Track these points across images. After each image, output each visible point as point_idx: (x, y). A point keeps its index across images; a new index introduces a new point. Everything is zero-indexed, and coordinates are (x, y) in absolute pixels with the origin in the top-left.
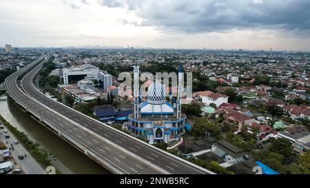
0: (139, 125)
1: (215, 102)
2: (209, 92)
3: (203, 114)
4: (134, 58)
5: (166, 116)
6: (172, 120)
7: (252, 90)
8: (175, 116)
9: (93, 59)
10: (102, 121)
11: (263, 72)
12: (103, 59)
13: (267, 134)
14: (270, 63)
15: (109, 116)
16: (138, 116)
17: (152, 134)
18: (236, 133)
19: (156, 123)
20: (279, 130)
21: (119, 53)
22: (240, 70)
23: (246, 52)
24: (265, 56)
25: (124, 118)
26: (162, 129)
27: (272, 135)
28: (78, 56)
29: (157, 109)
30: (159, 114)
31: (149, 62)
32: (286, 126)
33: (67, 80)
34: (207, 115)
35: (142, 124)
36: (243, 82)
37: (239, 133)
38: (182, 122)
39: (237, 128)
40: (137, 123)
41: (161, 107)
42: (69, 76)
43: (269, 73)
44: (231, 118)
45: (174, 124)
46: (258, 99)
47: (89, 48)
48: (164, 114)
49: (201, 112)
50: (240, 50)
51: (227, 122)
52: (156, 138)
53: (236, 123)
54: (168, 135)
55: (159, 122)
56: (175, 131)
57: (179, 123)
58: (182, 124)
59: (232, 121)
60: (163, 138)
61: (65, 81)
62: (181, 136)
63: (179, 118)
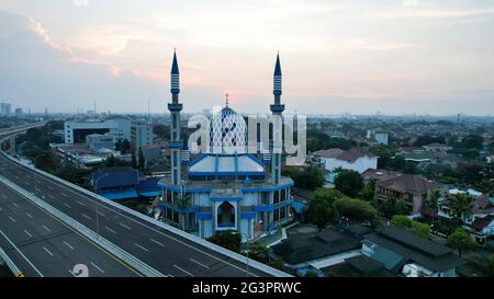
2: (339, 151)
5: (248, 180)
7: (418, 152)
8: (266, 180)
17: (210, 217)
18: (410, 218)
26: (234, 204)
29: (226, 166)
30: (231, 176)
33: (72, 139)
36: (396, 143)
37: (418, 219)
38: (284, 192)
39: (411, 208)
41: (236, 161)
42: (75, 131)
45: (265, 195)
46: (434, 162)
48: (242, 176)
52: (217, 229)
53: (407, 197)
54: (249, 220)
55: (229, 191)
56: (268, 213)
57: (276, 193)
58: (283, 198)
59: (398, 194)
60: (235, 229)
61: (67, 139)
62: (283, 226)
63: (277, 182)
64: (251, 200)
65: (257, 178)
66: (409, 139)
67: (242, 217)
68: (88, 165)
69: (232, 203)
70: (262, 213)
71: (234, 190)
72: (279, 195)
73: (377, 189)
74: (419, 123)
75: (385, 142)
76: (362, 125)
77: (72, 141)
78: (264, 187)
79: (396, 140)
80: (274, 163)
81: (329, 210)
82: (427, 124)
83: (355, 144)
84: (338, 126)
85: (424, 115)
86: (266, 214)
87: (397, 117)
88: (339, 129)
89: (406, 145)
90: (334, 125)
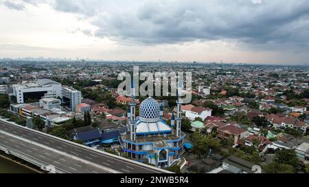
0: (137, 148)
1: (200, 116)
2: (191, 106)
3: (194, 130)
4: (90, 71)
5: (165, 135)
6: (172, 139)
7: (227, 102)
8: (173, 133)
9: (43, 73)
10: (90, 145)
11: (227, 84)
12: (55, 73)
13: (265, 145)
14: (228, 74)
15: (93, 140)
16: (135, 137)
18: (234, 146)
19: (157, 143)
20: (272, 140)
21: (70, 66)
22: (205, 82)
23: (200, 65)
24: (220, 68)
25: (111, 141)
26: (167, 150)
27: (269, 146)
28: (22, 70)
29: (153, 128)
30: (156, 133)
31: (109, 76)
32: (275, 136)
33: (22, 99)
34: (197, 129)
35: (140, 147)
36: (214, 94)
37: (237, 147)
39: (233, 141)
40: (134, 146)
41: (157, 125)
42: (24, 94)
43: (232, 85)
44: (227, 132)
46: (237, 110)
47: (31, 60)
48: (162, 133)
49: (192, 127)
50: (194, 62)
51: (221, 136)
53: (232, 136)
59: (227, 135)
60: (167, 161)
61: (18, 99)
63: (179, 136)
66: (221, 91)
75: (209, 93)
77: (22, 101)
86: (176, 152)
89: (220, 97)
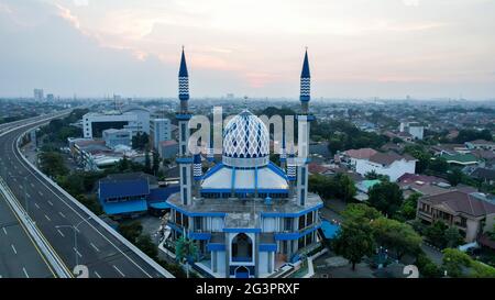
0: (191, 223)
1: (387, 172)
2: (370, 151)
7: (460, 151)
15: (134, 199)
17: (223, 248)
26: (252, 236)
29: (244, 181)
33: (90, 132)
35: (198, 220)
38: (310, 215)
39: (463, 233)
40: (186, 217)
41: (256, 176)
42: (94, 124)
45: (288, 221)
46: (483, 167)
51: (428, 217)
52: (232, 263)
53: (459, 220)
54: (270, 252)
55: (247, 216)
56: (292, 242)
57: (302, 218)
58: (310, 222)
59: (447, 216)
60: (253, 264)
61: (85, 132)
62: (309, 255)
63: (303, 204)
64: (272, 226)
65: (281, 196)
66: (447, 132)
67: (262, 249)
68: (100, 167)
69: (249, 235)
70: (285, 242)
71: (252, 215)
72: (306, 219)
73: (419, 206)
74: (454, 110)
75: (421, 136)
76: (392, 112)
77: (91, 135)
78: (288, 211)
79: (433, 133)
80: (299, 181)
81: (366, 242)
82: (465, 111)
83: (387, 139)
84: (367, 114)
85: (458, 99)
86: (289, 243)
87: (429, 102)
88: (368, 118)
89: (444, 141)
90: (362, 113)
